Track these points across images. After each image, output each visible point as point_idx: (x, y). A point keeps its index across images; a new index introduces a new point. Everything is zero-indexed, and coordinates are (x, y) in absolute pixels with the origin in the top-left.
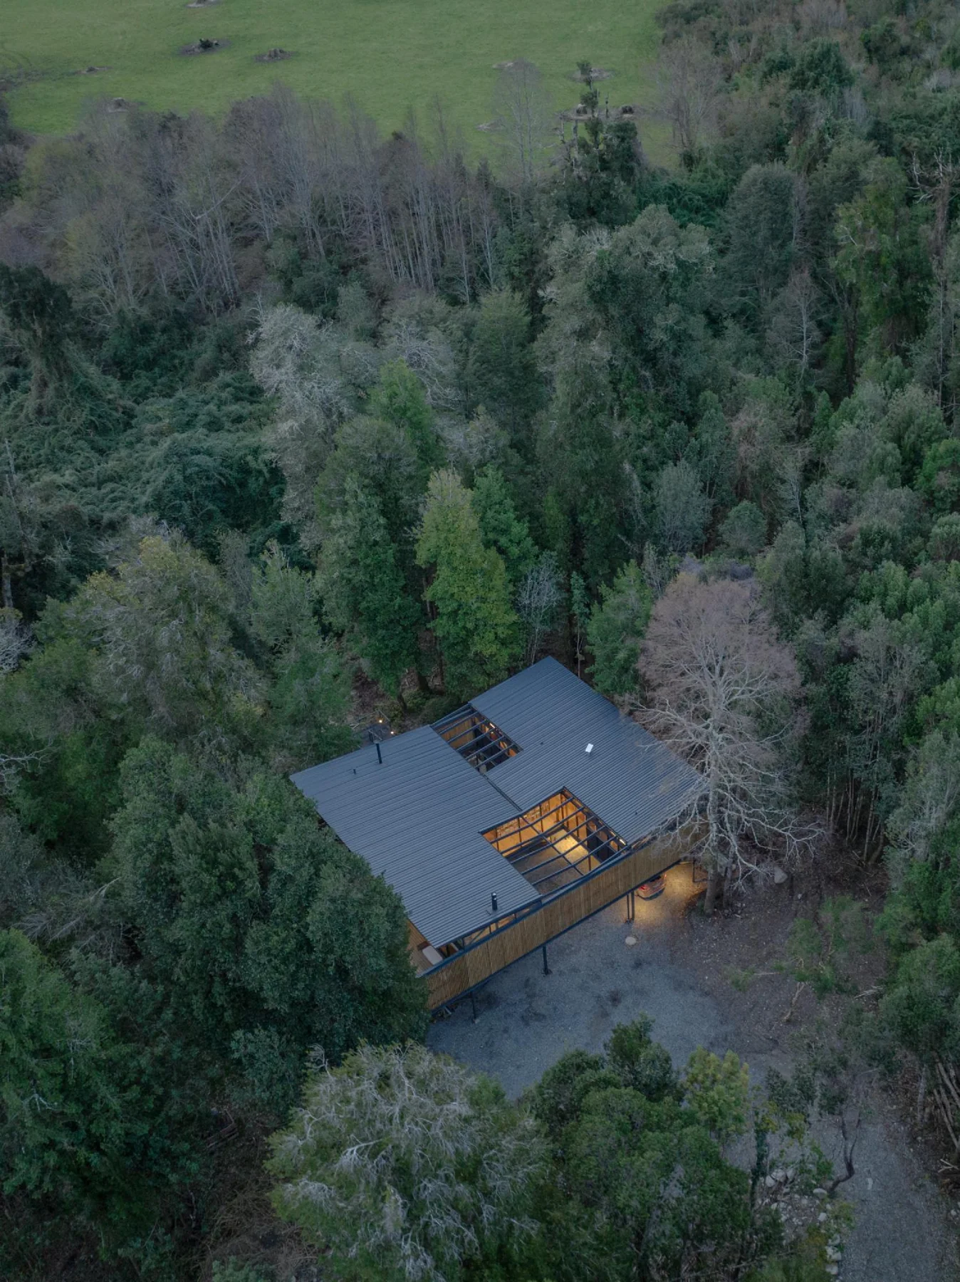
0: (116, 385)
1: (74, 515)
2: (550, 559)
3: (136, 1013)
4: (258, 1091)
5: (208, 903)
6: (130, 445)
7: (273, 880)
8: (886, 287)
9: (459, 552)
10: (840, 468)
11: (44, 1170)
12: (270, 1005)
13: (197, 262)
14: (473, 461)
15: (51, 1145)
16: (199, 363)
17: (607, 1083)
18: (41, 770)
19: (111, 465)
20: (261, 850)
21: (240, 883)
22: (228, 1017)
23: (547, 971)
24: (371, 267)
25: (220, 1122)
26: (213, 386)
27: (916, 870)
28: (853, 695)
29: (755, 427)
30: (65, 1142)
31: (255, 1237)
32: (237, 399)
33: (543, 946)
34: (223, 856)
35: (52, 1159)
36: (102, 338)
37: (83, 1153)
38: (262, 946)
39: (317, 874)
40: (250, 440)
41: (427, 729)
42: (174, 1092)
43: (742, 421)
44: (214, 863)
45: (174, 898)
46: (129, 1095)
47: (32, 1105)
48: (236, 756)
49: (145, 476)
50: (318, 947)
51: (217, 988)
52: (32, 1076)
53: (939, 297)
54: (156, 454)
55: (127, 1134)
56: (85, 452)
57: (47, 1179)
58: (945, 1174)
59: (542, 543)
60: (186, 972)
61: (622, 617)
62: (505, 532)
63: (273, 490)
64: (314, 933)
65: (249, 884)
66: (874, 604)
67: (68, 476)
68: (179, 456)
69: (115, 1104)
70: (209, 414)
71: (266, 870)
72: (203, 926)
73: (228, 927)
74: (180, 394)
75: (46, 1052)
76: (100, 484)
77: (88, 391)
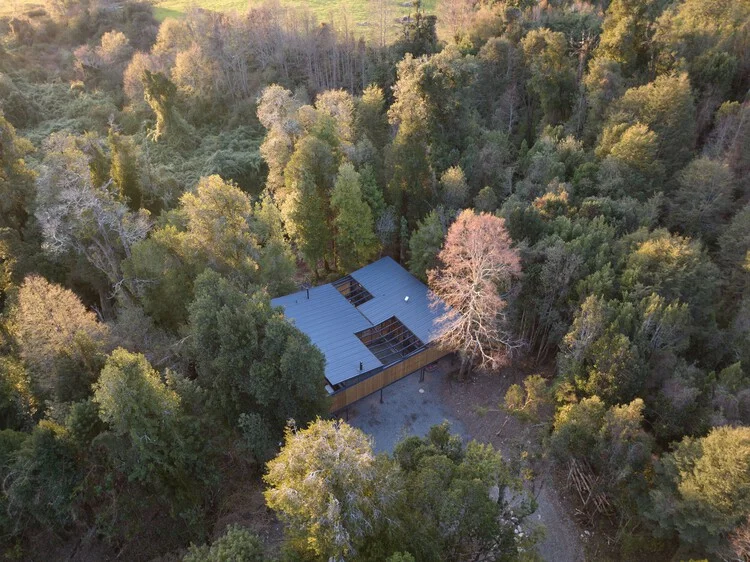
0: (193, 129)
1: (173, 182)
2: (392, 208)
3: (193, 402)
4: (249, 444)
5: (233, 350)
6: (198, 155)
7: (265, 341)
8: (554, 95)
9: (351, 202)
10: (534, 174)
11: (148, 472)
12: (259, 402)
13: (232, 77)
14: (359, 161)
15: (151, 460)
16: (230, 121)
17: (432, 453)
18: (154, 288)
19: (190, 163)
20: (259, 327)
21: (249, 341)
22: (237, 407)
23: (381, 402)
24: (310, 81)
25: (227, 458)
26: (237, 131)
27: (574, 364)
28: (542, 278)
29: (491, 154)
30: (158, 459)
31: (240, 514)
32: (246, 138)
33: (381, 389)
34: (241, 327)
35: (151, 466)
36: (189, 108)
37: (166, 465)
38: (258, 373)
39: (286, 340)
40: (253, 155)
41: (330, 285)
42: (209, 441)
43: (485, 151)
44: (237, 330)
45: (216, 347)
46: (188, 440)
47: (144, 440)
48: (247, 284)
49: (205, 168)
50: (284, 375)
51: (233, 392)
52: (144, 426)
53: (580, 100)
54: (210, 159)
55: (187, 459)
56: (178, 156)
57: (148, 476)
58: (578, 516)
59: (389, 202)
60: (219, 384)
61: (427, 237)
62: (372, 195)
63: (261, 178)
64: (283, 368)
65: (253, 342)
66: (555, 235)
67: (171, 167)
68: (221, 160)
69: (182, 443)
70: (234, 143)
71: (262, 337)
72: (230, 361)
73: (241, 363)
74: (221, 134)
75: (151, 415)
76: (185, 171)
77: (181, 130)
